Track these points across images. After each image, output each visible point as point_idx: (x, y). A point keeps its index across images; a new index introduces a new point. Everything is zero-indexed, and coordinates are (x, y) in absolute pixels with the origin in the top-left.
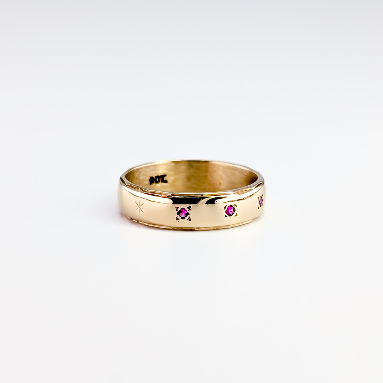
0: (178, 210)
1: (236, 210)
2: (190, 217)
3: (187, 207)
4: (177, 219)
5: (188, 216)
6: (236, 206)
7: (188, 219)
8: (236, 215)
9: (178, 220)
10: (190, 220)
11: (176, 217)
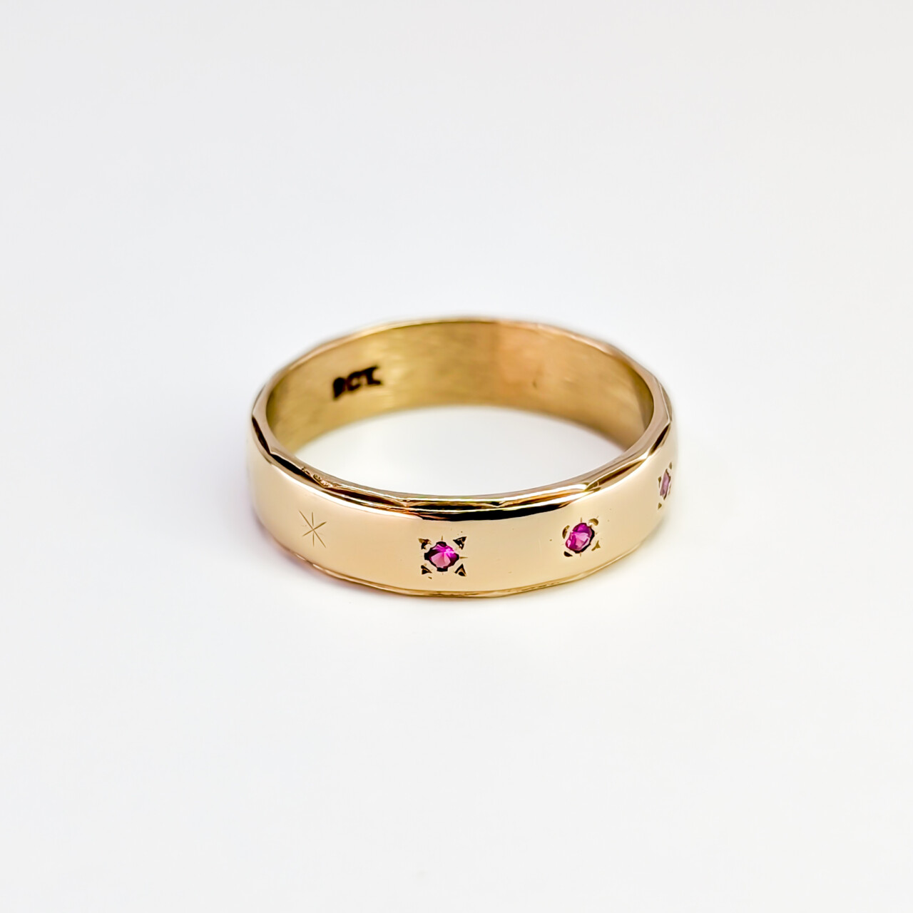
0: (428, 547)
1: (596, 532)
2: (462, 567)
3: (455, 541)
4: (425, 571)
5: (458, 564)
6: (596, 522)
7: (456, 572)
8: (597, 546)
9: (428, 574)
10: (462, 574)
11: (423, 567)
